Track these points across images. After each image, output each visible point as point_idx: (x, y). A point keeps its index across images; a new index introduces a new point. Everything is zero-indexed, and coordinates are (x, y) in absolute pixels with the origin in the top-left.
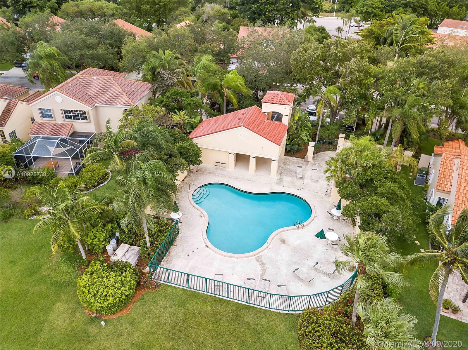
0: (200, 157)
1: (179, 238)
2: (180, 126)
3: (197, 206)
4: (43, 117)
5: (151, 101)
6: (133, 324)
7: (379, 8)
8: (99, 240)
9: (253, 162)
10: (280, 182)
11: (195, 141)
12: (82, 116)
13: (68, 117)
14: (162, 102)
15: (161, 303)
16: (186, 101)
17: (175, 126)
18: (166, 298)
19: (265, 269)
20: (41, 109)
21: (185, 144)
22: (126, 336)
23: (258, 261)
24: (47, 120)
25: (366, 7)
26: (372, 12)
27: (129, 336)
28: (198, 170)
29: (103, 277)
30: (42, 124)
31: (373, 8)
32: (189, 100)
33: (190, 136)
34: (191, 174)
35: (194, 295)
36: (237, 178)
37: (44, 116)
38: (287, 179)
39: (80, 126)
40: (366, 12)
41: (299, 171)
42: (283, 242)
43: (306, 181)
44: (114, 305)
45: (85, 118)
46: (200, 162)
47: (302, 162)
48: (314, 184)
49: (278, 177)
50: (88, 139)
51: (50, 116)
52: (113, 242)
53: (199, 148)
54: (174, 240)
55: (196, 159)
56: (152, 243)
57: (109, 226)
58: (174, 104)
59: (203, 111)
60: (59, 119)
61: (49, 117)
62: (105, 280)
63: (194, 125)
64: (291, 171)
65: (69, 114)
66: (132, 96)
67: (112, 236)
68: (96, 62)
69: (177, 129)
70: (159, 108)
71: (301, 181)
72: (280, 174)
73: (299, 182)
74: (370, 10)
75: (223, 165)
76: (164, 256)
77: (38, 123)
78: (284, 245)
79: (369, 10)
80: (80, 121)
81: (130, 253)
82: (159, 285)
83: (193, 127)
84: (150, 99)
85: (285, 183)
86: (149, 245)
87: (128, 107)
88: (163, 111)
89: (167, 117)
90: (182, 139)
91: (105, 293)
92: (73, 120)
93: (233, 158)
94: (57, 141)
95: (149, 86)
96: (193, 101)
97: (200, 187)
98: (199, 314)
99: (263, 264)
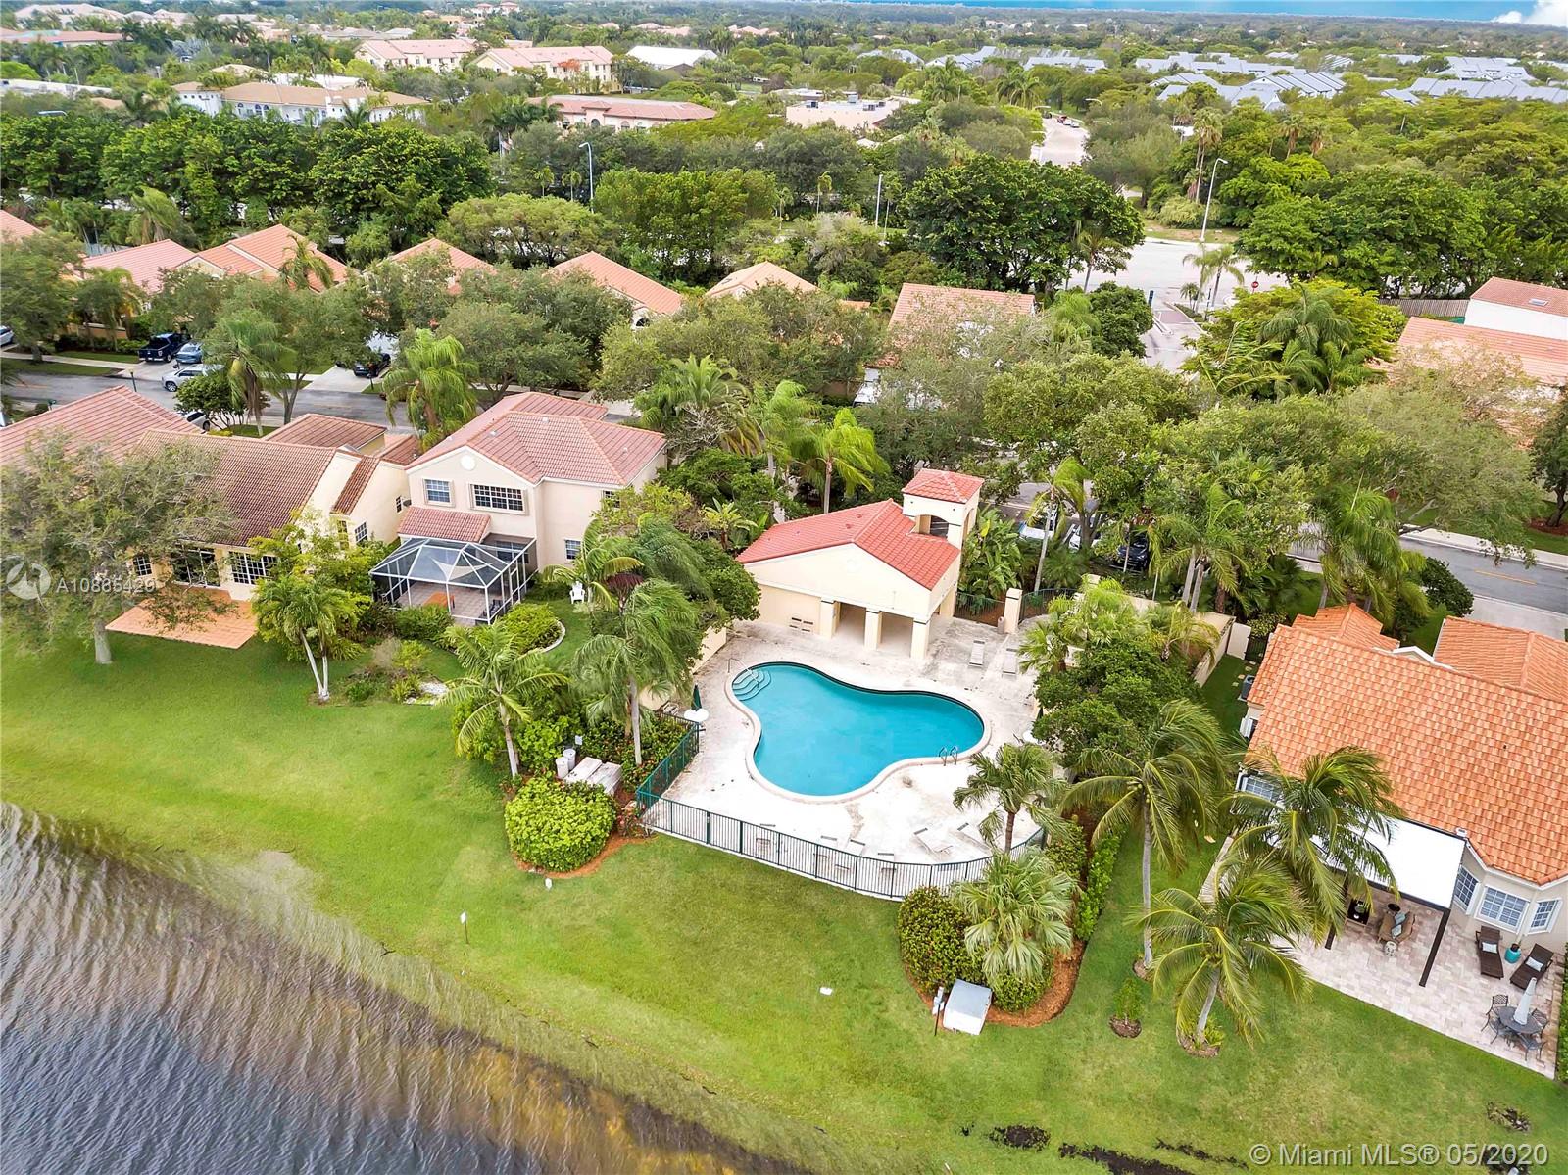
0: (755, 603)
1: (697, 759)
2: (721, 535)
3: (741, 705)
4: (430, 498)
5: (664, 476)
6: (601, 889)
7: (1301, 241)
8: (545, 745)
9: (873, 623)
10: (930, 671)
11: (748, 569)
12: (513, 501)
13: (482, 501)
14: (686, 478)
15: (653, 863)
16: (737, 481)
17: (711, 534)
18: (663, 855)
19: (860, 827)
20: (428, 481)
21: (726, 574)
22: (588, 907)
23: (850, 812)
24: (438, 506)
25: (1265, 236)
26: (1282, 251)
27: (595, 907)
28: (753, 634)
29: (552, 803)
30: (426, 513)
31: (1285, 239)
32: (745, 479)
33: (740, 558)
34: (736, 642)
35: (717, 856)
36: (834, 657)
37: (431, 496)
38: (947, 667)
39: (506, 523)
40: (1264, 249)
41: (977, 652)
42: (909, 784)
43: (989, 674)
44: (572, 850)
45: (517, 505)
46: (755, 615)
47: (992, 634)
48: (1007, 682)
49: (929, 660)
50: (522, 552)
51: (445, 497)
52: (570, 753)
53: (755, 585)
54: (689, 761)
55: (748, 606)
56: (644, 758)
57: (564, 720)
58: (713, 485)
59: (776, 504)
60: (463, 502)
61: (442, 499)
62: (557, 807)
63: (752, 534)
64: (961, 650)
65: (485, 496)
66: (621, 464)
67: (568, 741)
68: (541, 375)
69: (714, 540)
70: (678, 494)
71: (978, 673)
72: (935, 655)
73: (971, 676)
74: (1277, 244)
75: (807, 627)
76: (666, 788)
77: (417, 511)
78: (908, 790)
79: (1273, 244)
80: (508, 510)
81: (601, 774)
82: (651, 835)
83: (749, 539)
84: (659, 471)
85: (940, 675)
86: (639, 760)
87: (612, 488)
88: (686, 500)
89: (695, 513)
90: (723, 563)
91: (556, 827)
92: (491, 508)
93: (829, 611)
94: (462, 551)
95: (658, 439)
96: (754, 482)
97: (752, 669)
98: (723, 886)
99: (859, 818)
